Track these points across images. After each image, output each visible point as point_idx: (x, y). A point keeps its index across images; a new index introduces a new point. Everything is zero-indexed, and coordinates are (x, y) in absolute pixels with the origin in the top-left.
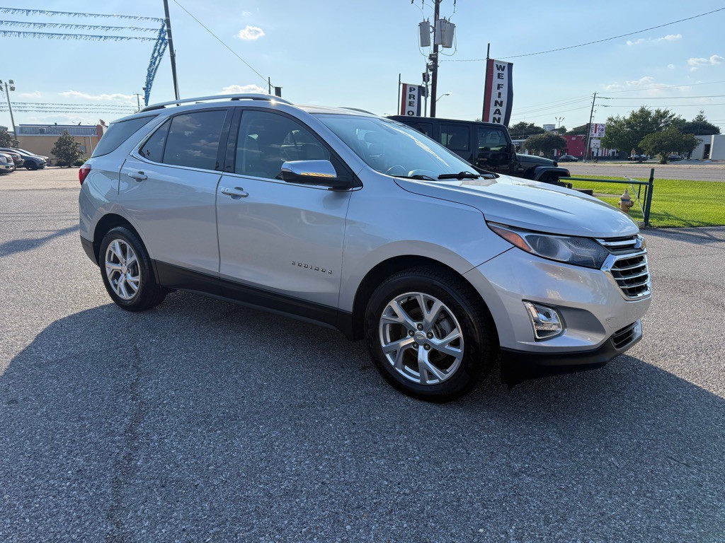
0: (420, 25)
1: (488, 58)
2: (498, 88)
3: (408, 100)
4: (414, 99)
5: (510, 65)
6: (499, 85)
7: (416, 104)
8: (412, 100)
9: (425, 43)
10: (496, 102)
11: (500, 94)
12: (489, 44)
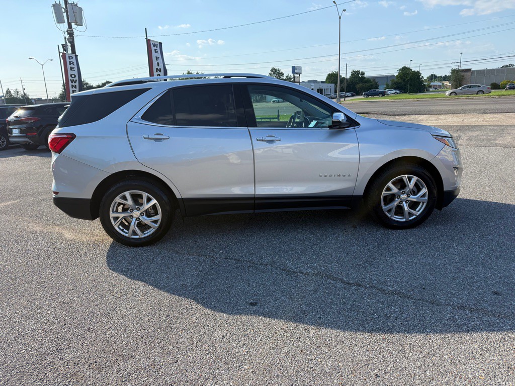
0: (54, 6)
1: (147, 38)
2: (157, 60)
3: (69, 66)
4: (74, 65)
5: (161, 44)
6: (156, 57)
7: (76, 69)
8: (72, 66)
9: (60, 20)
10: (157, 69)
11: (158, 63)
12: (146, 29)
